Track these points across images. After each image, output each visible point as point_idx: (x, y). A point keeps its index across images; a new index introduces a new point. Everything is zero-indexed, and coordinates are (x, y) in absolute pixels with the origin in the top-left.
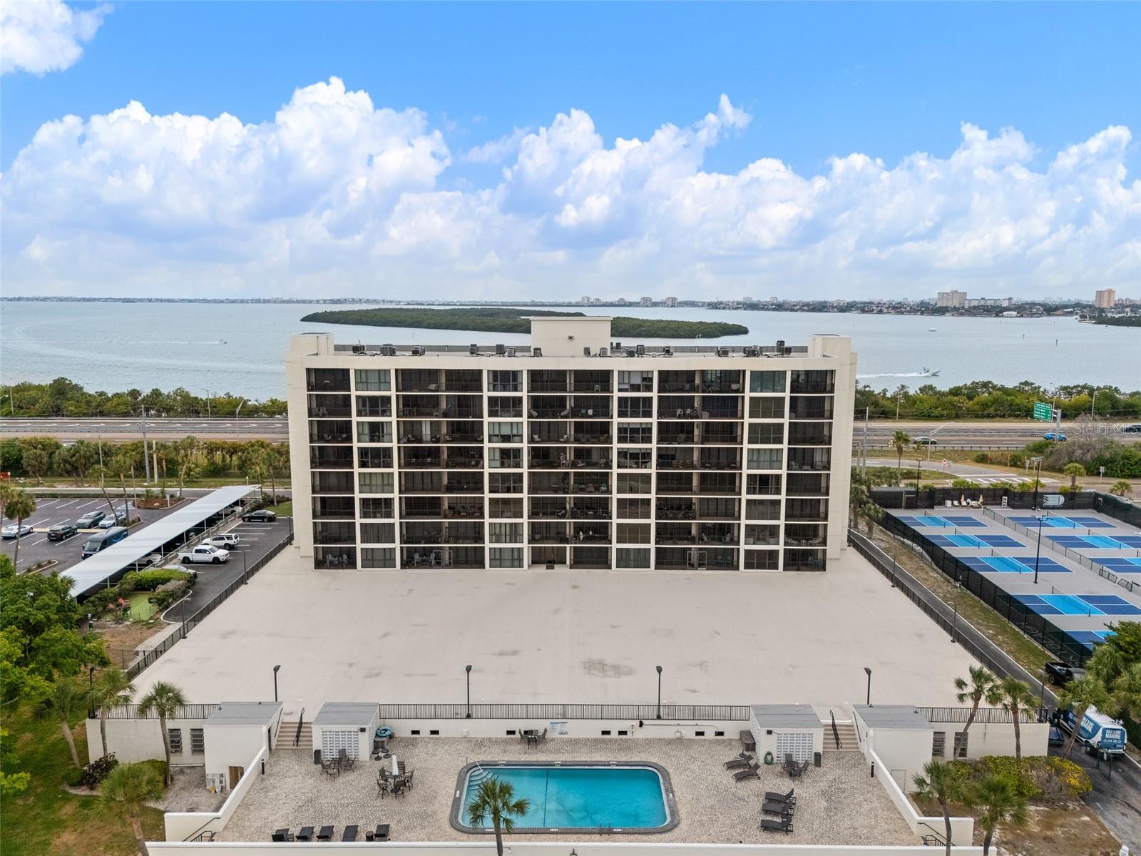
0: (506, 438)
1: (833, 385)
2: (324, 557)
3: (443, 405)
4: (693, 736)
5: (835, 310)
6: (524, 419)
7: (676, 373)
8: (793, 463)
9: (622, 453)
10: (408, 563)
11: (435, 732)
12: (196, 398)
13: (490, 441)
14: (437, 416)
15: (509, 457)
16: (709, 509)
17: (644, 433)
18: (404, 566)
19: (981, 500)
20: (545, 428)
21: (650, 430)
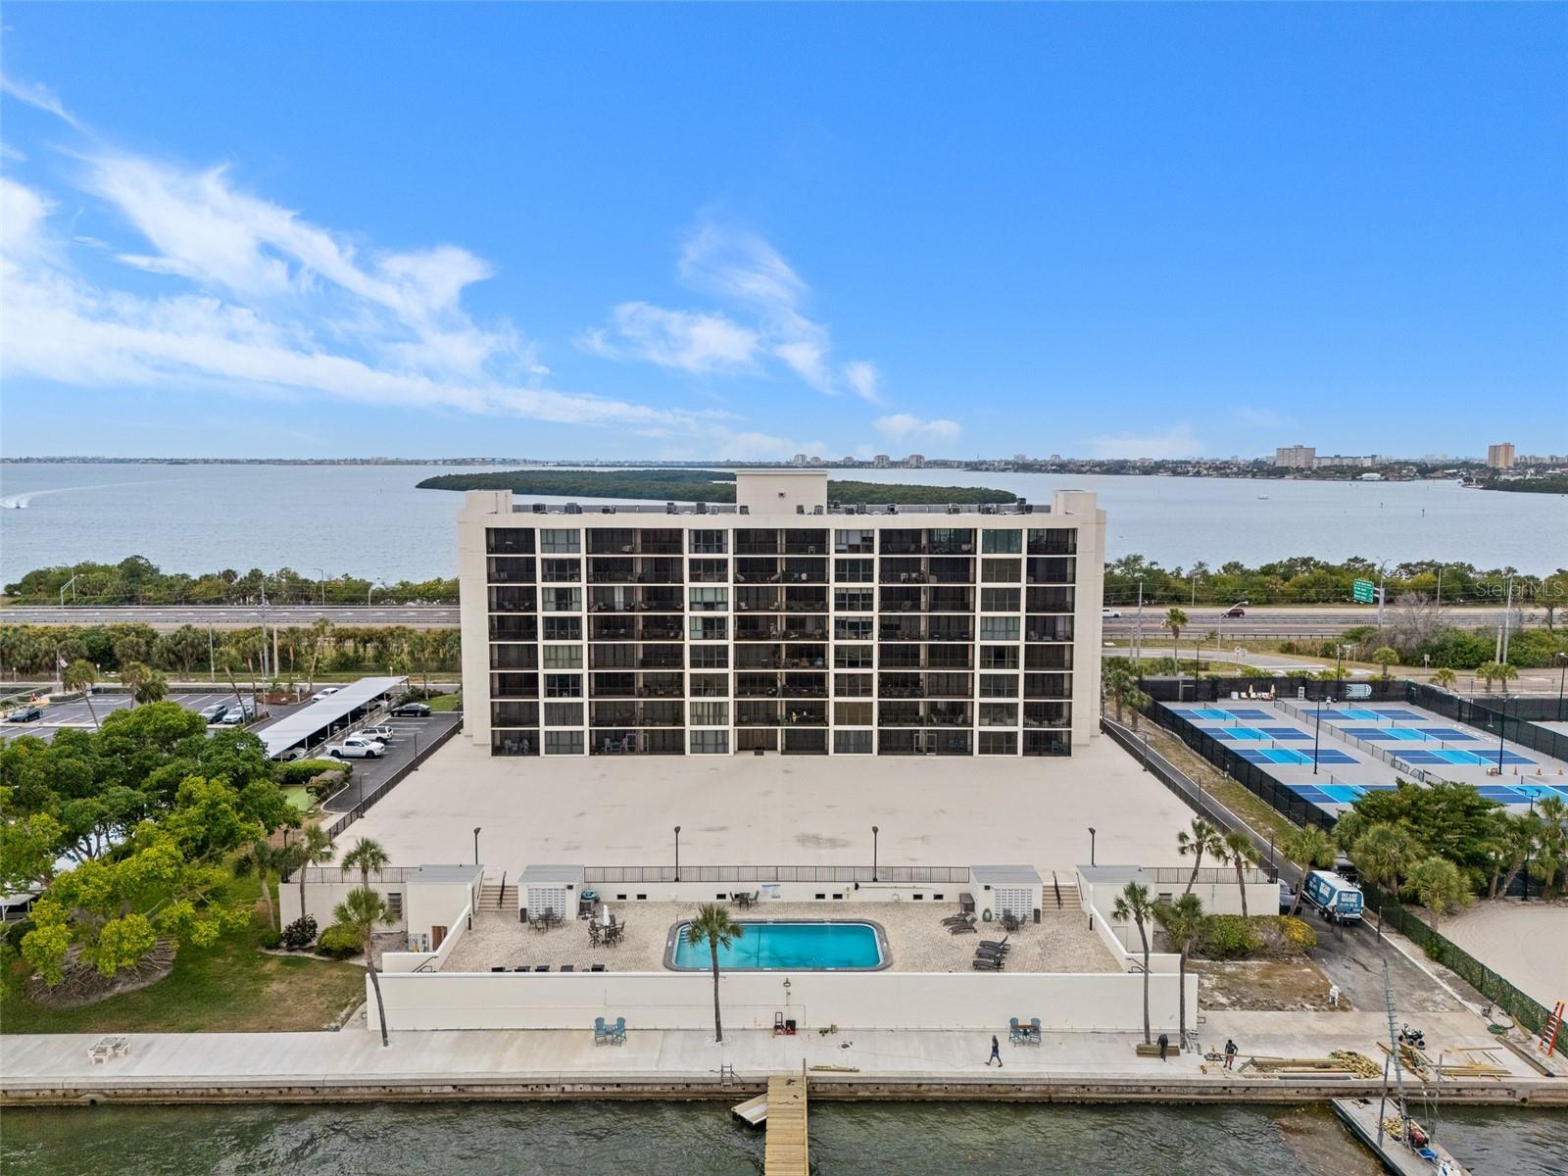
0: (709, 606)
1: (1075, 545)
2: (502, 742)
3: (639, 569)
4: (911, 899)
5: (1137, 472)
6: (730, 584)
7: (900, 532)
8: (1032, 633)
9: (840, 623)
10: (597, 749)
11: (642, 897)
12: (306, 581)
13: (691, 609)
14: (631, 582)
15: (713, 627)
16: (939, 686)
17: (864, 600)
18: (593, 752)
19: (1273, 691)
20: (753, 595)
21: (871, 596)
